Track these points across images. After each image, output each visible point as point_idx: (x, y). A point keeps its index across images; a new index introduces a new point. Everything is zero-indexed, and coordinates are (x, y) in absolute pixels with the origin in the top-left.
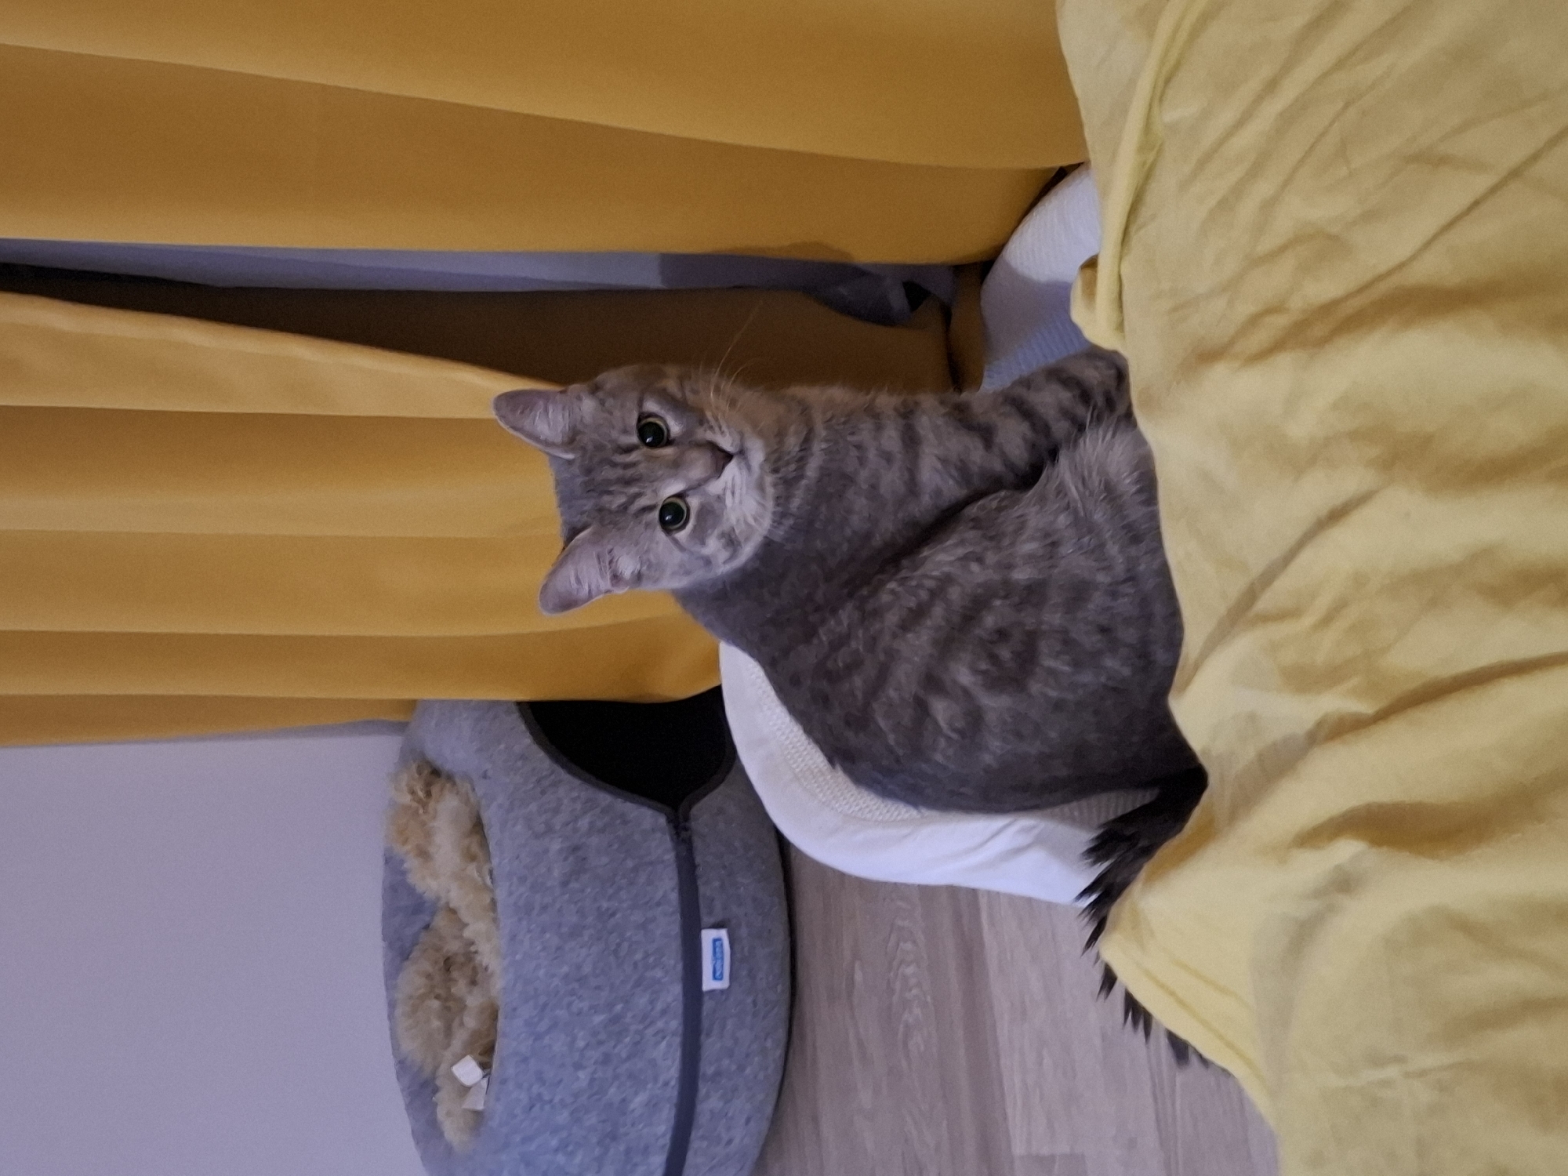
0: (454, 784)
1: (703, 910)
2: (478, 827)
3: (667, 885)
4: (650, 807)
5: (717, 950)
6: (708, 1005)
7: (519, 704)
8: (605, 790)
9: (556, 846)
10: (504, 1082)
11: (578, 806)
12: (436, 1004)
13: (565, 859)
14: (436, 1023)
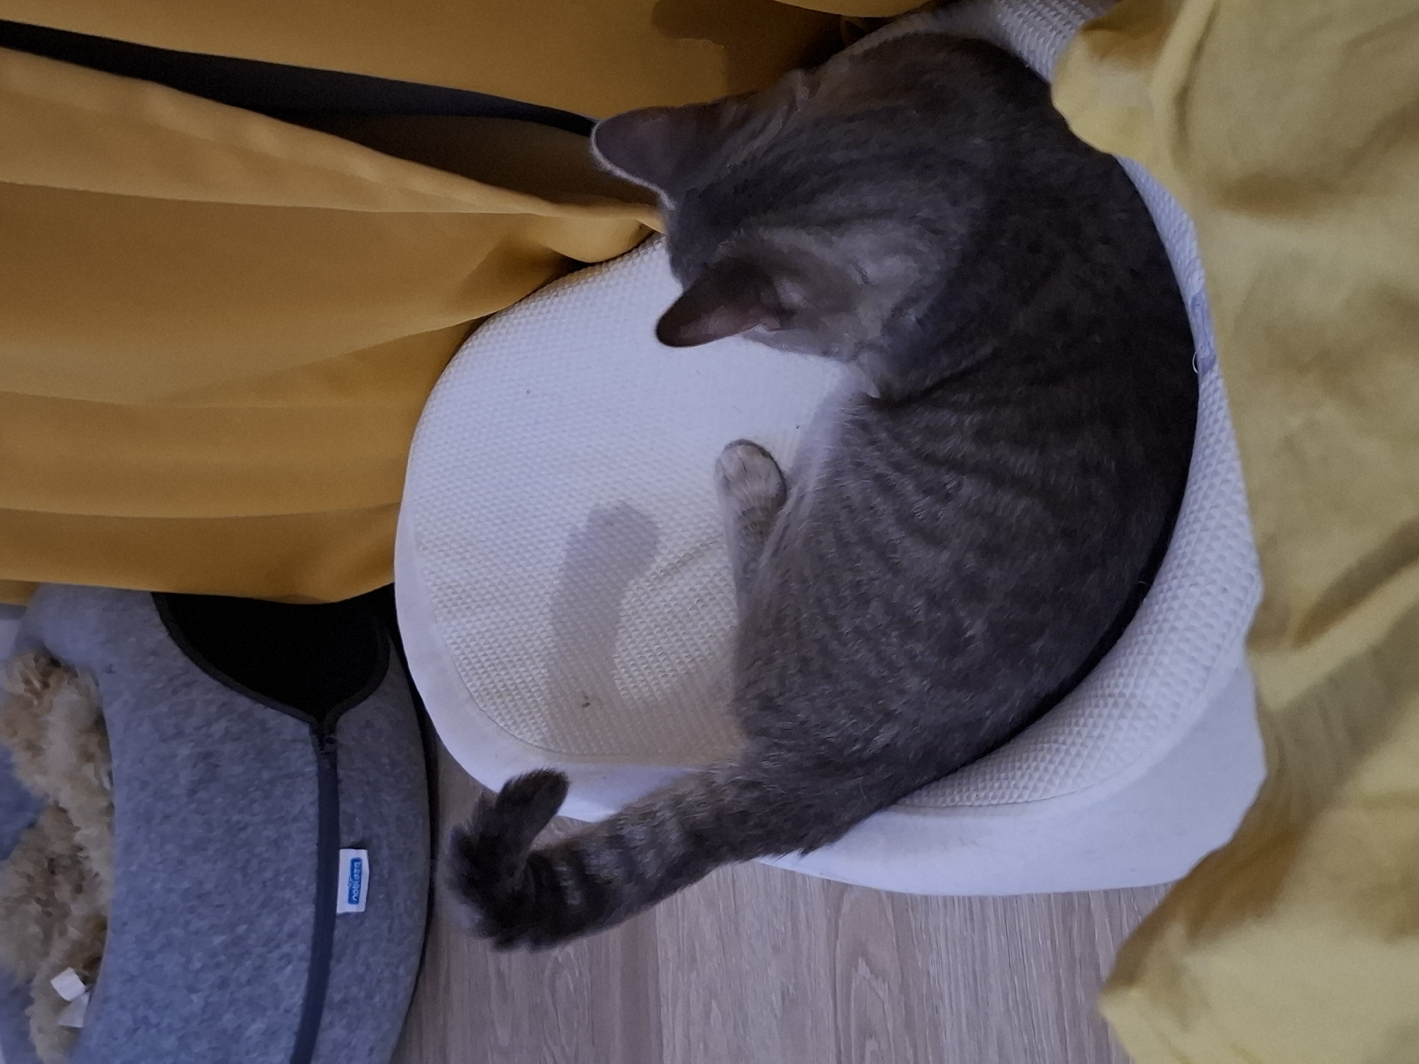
0: (76, 675)
1: (343, 829)
2: (99, 724)
3: (306, 799)
4: (292, 715)
5: (356, 871)
6: (340, 929)
7: (154, 594)
8: (246, 695)
9: (185, 751)
10: (106, 1000)
11: (213, 709)
12: (35, 908)
13: (195, 766)
14: (34, 929)
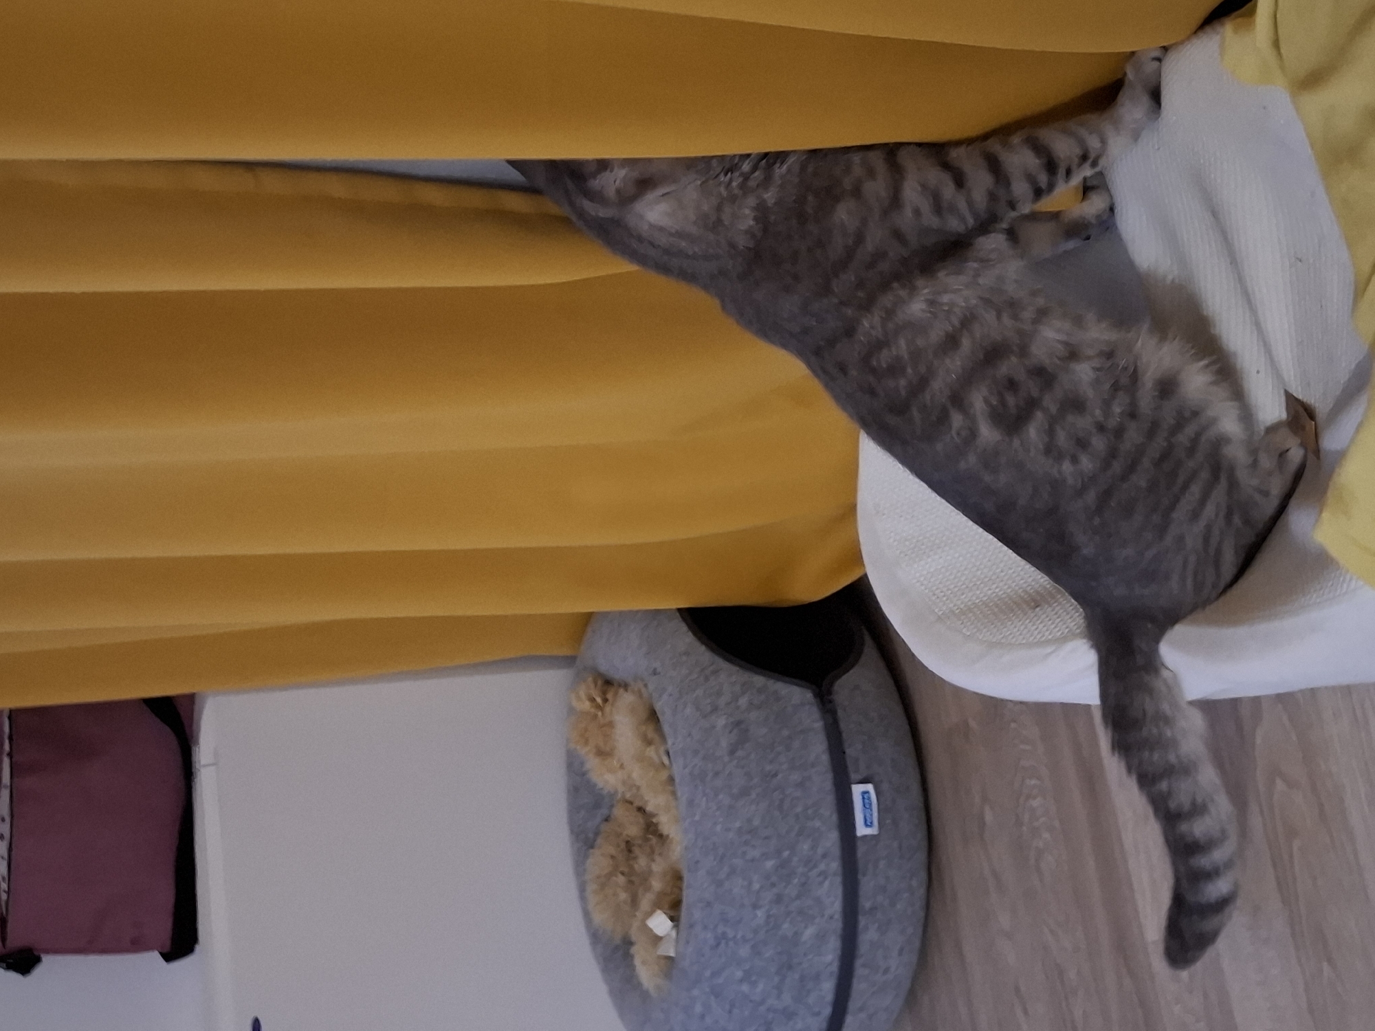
0: (627, 687)
1: (851, 768)
2: (653, 716)
3: (819, 749)
4: (797, 685)
5: (866, 801)
6: (861, 850)
8: (759, 673)
9: (721, 722)
11: (737, 688)
13: (730, 732)
14: (623, 896)
